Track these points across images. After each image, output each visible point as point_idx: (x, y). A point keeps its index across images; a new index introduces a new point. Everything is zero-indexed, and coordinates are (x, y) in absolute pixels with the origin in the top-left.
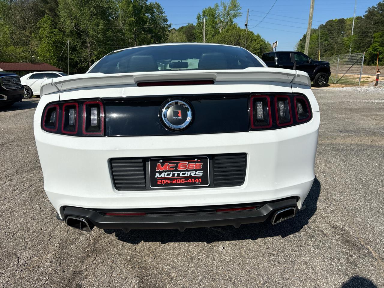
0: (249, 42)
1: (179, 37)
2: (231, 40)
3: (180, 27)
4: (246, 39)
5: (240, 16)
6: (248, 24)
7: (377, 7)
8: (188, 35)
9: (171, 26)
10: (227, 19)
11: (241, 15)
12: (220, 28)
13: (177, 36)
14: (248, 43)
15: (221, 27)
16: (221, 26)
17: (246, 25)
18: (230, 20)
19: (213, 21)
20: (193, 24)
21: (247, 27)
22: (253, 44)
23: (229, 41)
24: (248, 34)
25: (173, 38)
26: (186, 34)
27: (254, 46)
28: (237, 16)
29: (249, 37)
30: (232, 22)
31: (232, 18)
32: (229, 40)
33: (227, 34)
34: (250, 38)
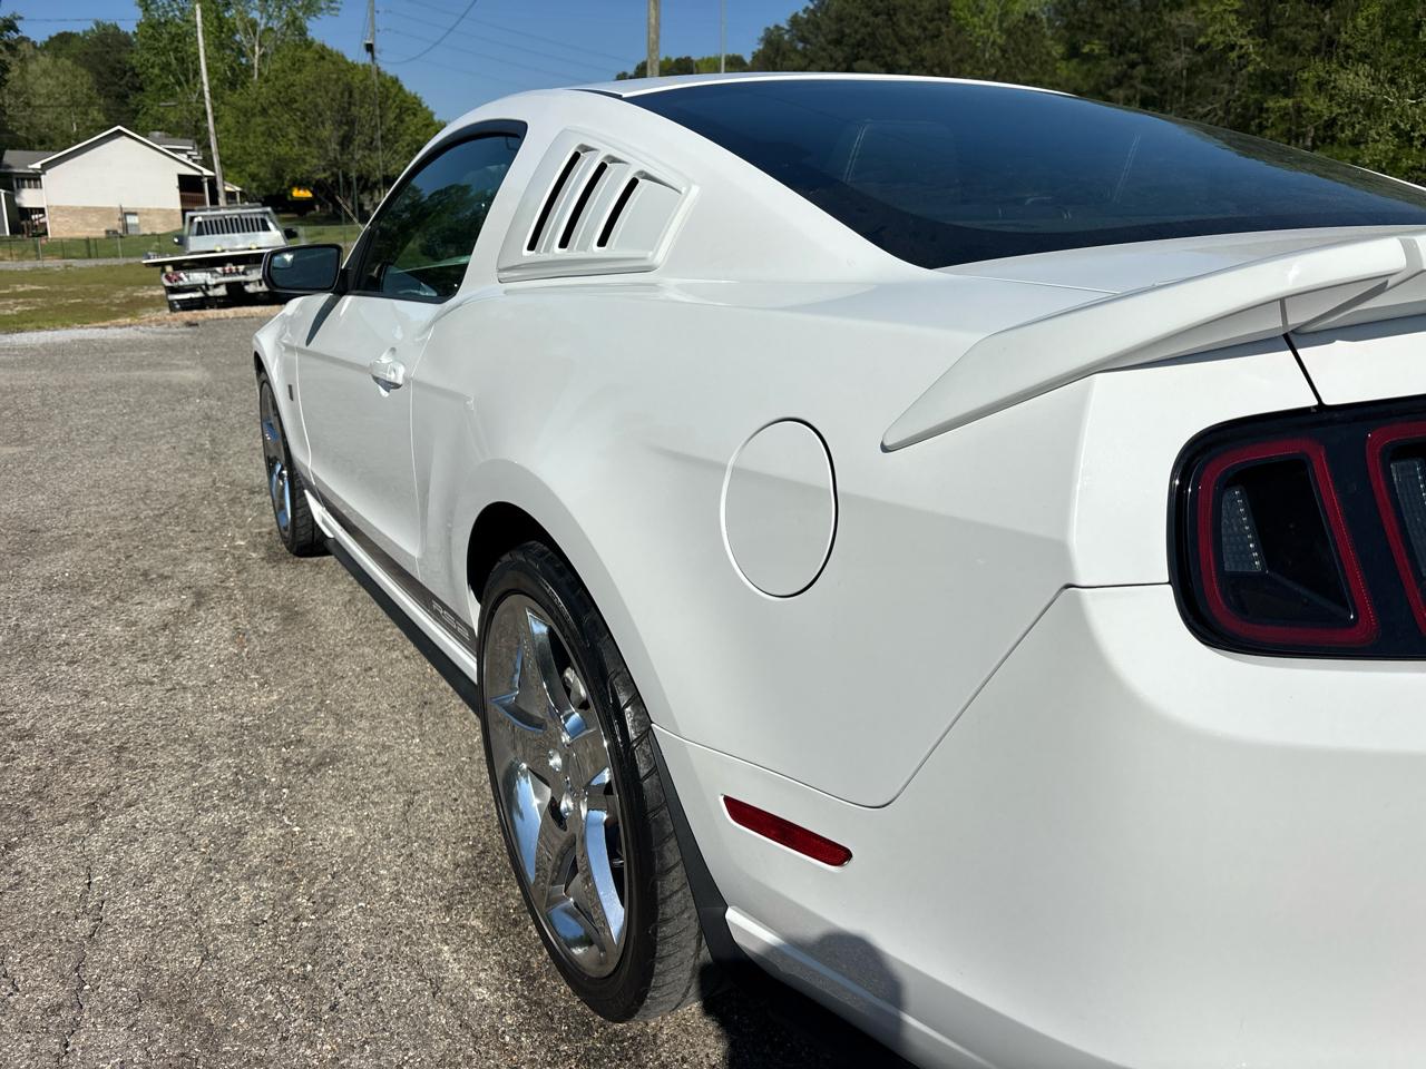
0: (392, 116)
1: (58, 78)
2: (316, 105)
3: (54, 34)
4: (380, 105)
5: (333, 9)
6: (376, 47)
7: (787, 27)
8: (100, 74)
9: (18, 24)
10: (279, 17)
11: (338, 9)
12: (254, 53)
13: (45, 72)
14: (388, 120)
15: (257, 48)
16: (257, 43)
17: (370, 48)
18: (294, 22)
19: (219, 19)
20: (116, 28)
21: (373, 58)
22: (408, 128)
23: (309, 106)
24: (382, 85)
25: (30, 78)
26: (91, 69)
27: (411, 135)
28: (321, 9)
29: (388, 98)
30: (302, 32)
31: (300, 14)
32: (310, 103)
33: (297, 78)
34: (395, 102)
